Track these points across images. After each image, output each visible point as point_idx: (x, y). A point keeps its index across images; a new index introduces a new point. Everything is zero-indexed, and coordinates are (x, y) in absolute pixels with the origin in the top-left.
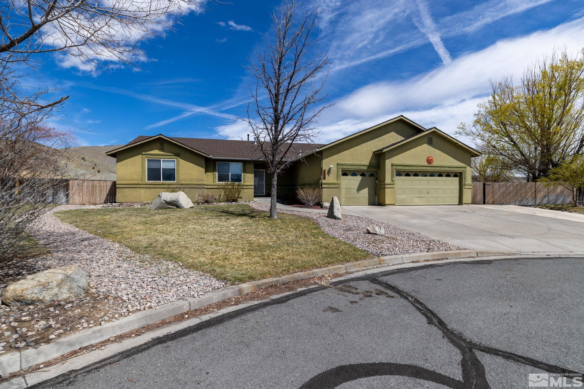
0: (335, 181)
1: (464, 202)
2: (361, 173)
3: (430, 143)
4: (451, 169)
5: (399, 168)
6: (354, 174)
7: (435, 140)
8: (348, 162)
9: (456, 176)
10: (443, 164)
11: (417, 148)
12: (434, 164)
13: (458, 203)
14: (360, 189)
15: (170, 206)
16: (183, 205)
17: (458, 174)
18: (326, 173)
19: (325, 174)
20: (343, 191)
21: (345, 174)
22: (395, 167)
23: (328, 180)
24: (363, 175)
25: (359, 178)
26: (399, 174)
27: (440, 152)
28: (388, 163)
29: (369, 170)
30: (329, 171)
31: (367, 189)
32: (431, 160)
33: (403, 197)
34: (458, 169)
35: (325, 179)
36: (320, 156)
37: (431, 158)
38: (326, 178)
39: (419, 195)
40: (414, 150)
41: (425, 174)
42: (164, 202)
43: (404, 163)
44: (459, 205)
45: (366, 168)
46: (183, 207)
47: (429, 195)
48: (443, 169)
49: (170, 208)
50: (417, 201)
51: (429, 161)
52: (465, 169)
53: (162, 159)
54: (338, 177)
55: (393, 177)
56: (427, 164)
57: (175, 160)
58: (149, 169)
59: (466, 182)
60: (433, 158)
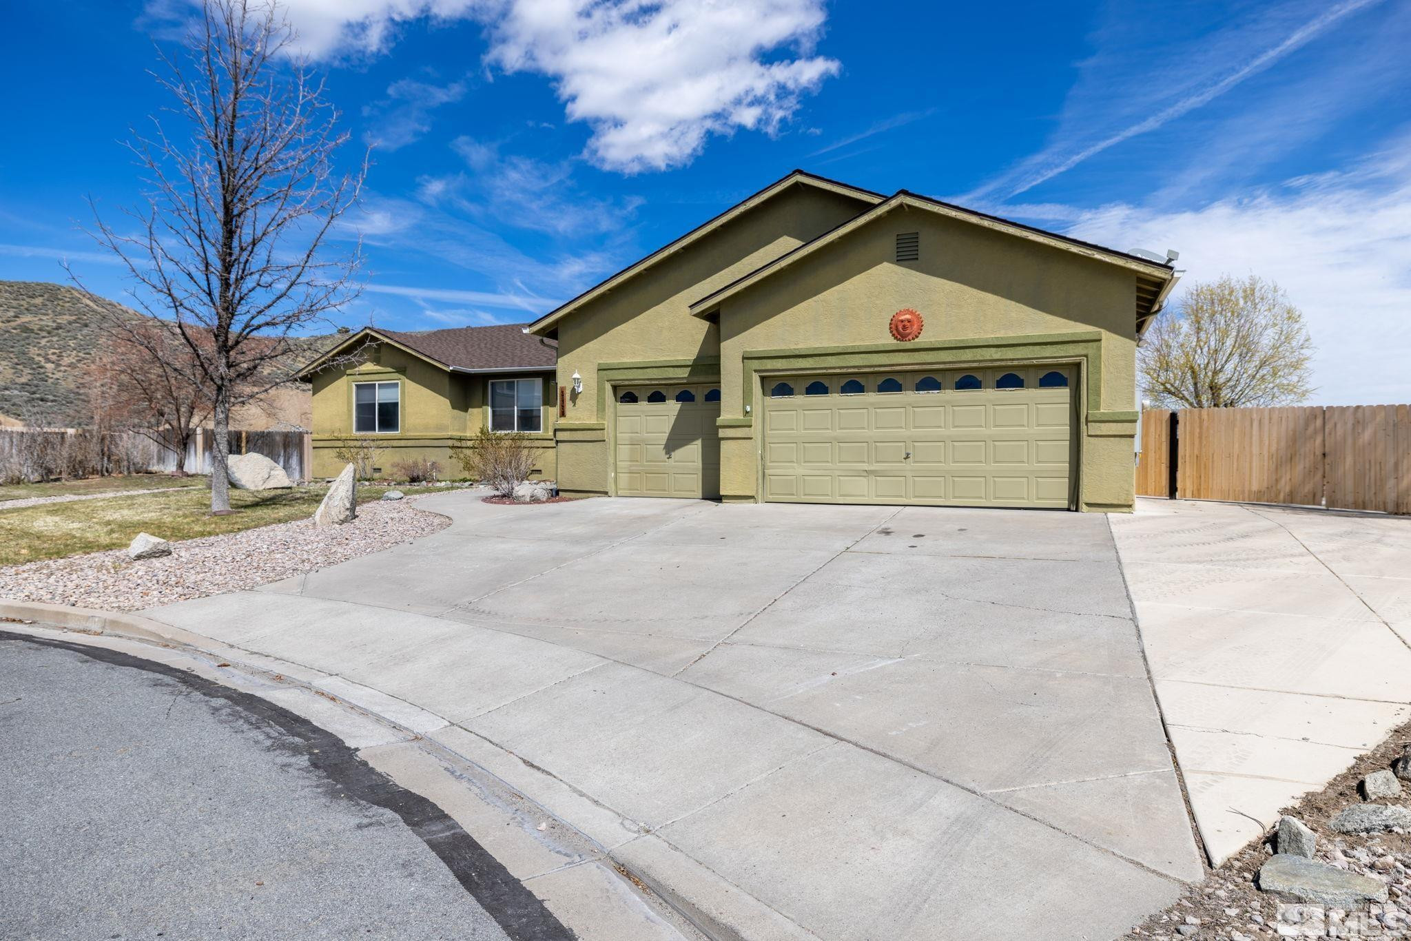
0: (593, 420)
1: (1086, 495)
2: (677, 392)
3: (907, 255)
5: (770, 365)
6: (657, 397)
7: (929, 240)
8: (628, 360)
9: (1052, 378)
10: (970, 334)
11: (848, 285)
12: (924, 339)
13: (1065, 504)
14: (675, 442)
17: (1065, 373)
18: (568, 396)
19: (563, 401)
20: (623, 452)
21: (628, 396)
22: (756, 364)
23: (571, 418)
24: (685, 397)
25: (672, 408)
26: (779, 386)
27: (957, 286)
28: (732, 352)
29: (695, 379)
30: (575, 393)
31: (699, 442)
32: (906, 325)
33: (800, 470)
34: (1048, 351)
35: (563, 414)
37: (908, 317)
38: (568, 413)
39: (865, 466)
40: (831, 295)
41: (890, 383)
43: (800, 346)
44: (1069, 510)
45: (684, 373)
46: (243, 486)
47: (910, 465)
48: (968, 355)
50: (862, 488)
51: (902, 329)
52: (1090, 349)
53: (377, 383)
54: (601, 407)
55: (747, 397)
56: (889, 341)
57: (399, 381)
58: (359, 406)
59: (1098, 409)
60: (918, 317)
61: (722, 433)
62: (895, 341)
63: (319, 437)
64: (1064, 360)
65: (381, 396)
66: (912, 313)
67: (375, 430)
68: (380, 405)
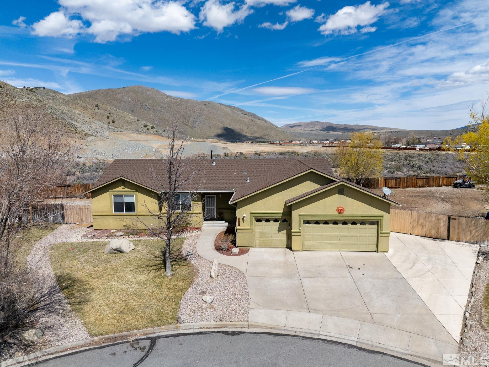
0: (249, 228)
1: (379, 249)
2: (274, 220)
3: (341, 194)
4: (364, 218)
5: (306, 217)
6: (268, 221)
7: (346, 190)
8: (260, 211)
9: (372, 223)
10: (355, 213)
11: (326, 199)
12: (344, 214)
15: (116, 252)
16: (124, 251)
17: (376, 223)
18: (241, 221)
19: (239, 222)
20: (257, 235)
21: (259, 220)
22: (302, 217)
23: (242, 227)
24: (276, 221)
25: (272, 224)
26: (308, 222)
27: (353, 202)
28: (295, 214)
29: (281, 217)
30: (243, 220)
32: (341, 210)
33: (312, 243)
34: (372, 218)
35: (239, 225)
36: (235, 206)
39: (329, 242)
41: (336, 222)
42: (111, 249)
43: (312, 214)
44: (375, 252)
47: (340, 242)
48: (355, 218)
49: (116, 253)
50: (328, 247)
51: (340, 211)
52: (381, 218)
53: (124, 195)
54: (252, 224)
55: (300, 225)
56: (337, 214)
57: (134, 195)
58: (115, 203)
59: (382, 231)
60: (343, 208)
61: (293, 234)
62: (338, 214)
63: (97, 214)
64: (376, 220)
65: (126, 200)
66: (342, 207)
67: (124, 212)
68: (125, 203)
